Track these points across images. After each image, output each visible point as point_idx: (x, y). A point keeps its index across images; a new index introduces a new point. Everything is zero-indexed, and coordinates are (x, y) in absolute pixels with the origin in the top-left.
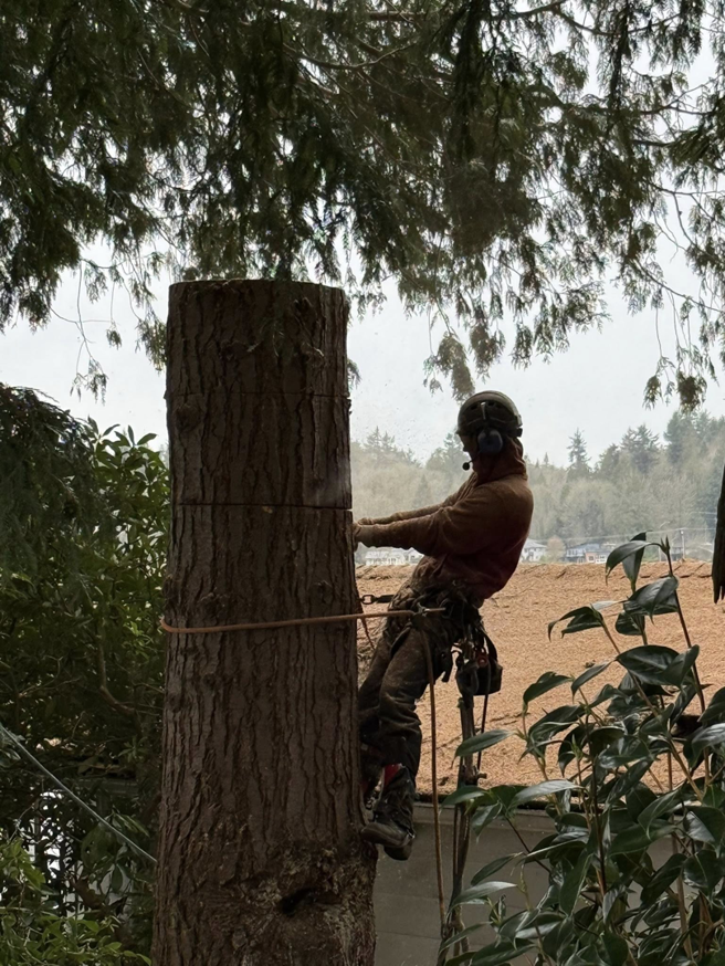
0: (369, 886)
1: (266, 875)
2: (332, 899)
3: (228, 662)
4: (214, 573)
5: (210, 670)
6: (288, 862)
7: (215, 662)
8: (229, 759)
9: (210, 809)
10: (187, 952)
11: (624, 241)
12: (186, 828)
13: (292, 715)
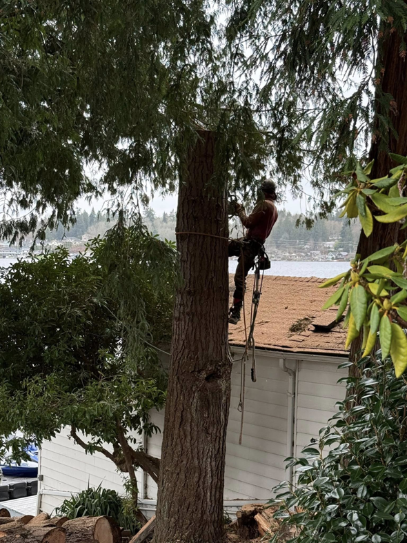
0: (230, 373)
1: (202, 370)
2: (220, 377)
3: (193, 308)
4: (190, 282)
5: (188, 310)
6: (208, 366)
7: (190, 308)
8: (193, 336)
9: (187, 351)
10: (179, 391)
11: (292, 178)
12: (180, 355)
13: (211, 324)
